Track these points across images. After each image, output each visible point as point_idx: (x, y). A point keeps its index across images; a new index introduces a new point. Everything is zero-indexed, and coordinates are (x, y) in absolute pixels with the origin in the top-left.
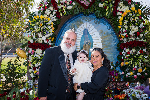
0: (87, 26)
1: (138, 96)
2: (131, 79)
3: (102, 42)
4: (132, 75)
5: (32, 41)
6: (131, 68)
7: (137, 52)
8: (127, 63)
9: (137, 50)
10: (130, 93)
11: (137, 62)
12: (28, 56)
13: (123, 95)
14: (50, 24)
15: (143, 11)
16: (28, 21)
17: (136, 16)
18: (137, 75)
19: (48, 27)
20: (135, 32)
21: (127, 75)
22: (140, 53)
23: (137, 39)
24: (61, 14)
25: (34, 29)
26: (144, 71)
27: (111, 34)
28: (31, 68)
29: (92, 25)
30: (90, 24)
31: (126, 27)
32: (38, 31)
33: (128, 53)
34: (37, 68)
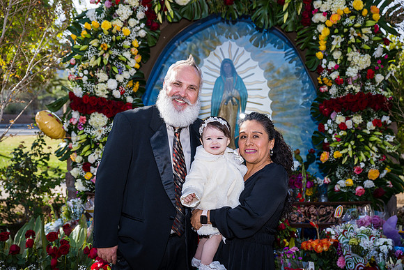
0: (230, 52)
1: (366, 243)
2: (347, 199)
3: (271, 96)
4: (352, 187)
5: (78, 92)
6: (349, 168)
7: (366, 123)
8: (337, 154)
9: (366, 118)
10: (343, 234)
11: (364, 151)
12: (69, 133)
13: (325, 241)
14: (130, 44)
15: (385, 11)
16: (69, 37)
17: (364, 26)
18: (363, 186)
19: (125, 54)
20: (361, 69)
21: (337, 188)
22: (374, 128)
23: (367, 88)
24: (160, 18)
25: (85, 59)
26: (385, 177)
27: (297, 74)
28: (77, 167)
29: (243, 48)
30: (240, 45)
31: (337, 55)
32: (95, 64)
33: (342, 127)
34: (94, 165)
